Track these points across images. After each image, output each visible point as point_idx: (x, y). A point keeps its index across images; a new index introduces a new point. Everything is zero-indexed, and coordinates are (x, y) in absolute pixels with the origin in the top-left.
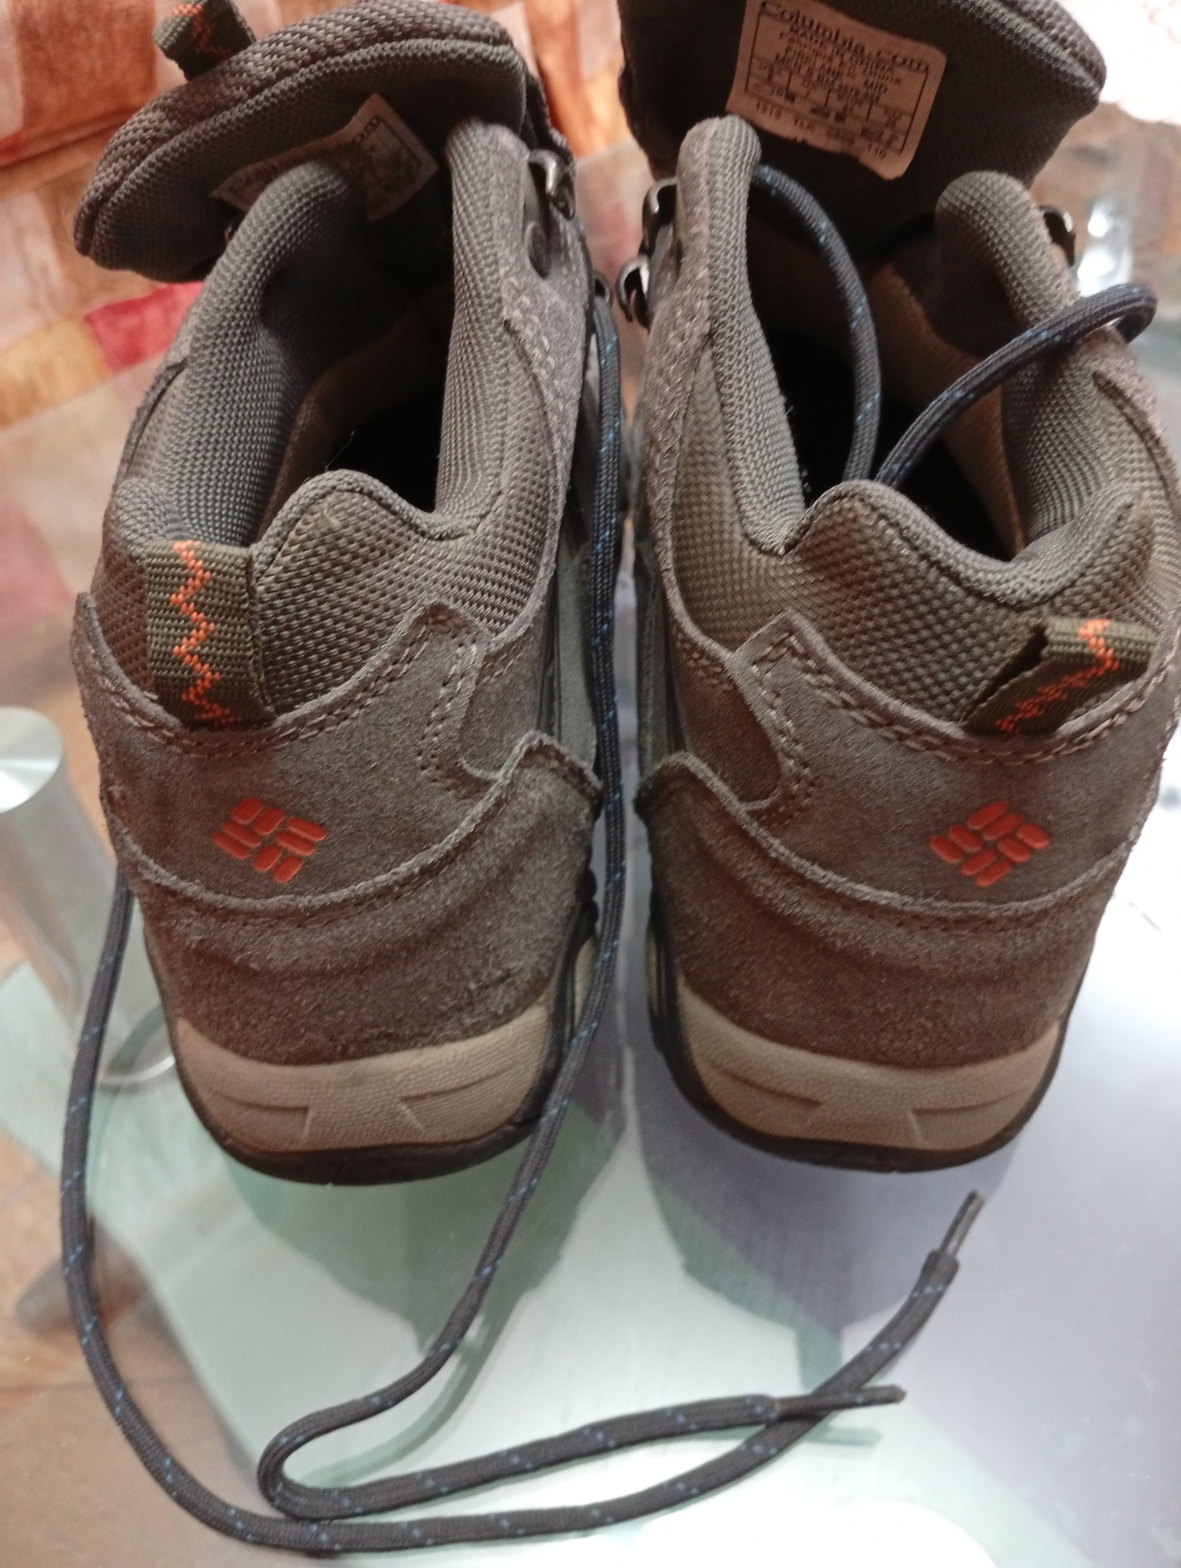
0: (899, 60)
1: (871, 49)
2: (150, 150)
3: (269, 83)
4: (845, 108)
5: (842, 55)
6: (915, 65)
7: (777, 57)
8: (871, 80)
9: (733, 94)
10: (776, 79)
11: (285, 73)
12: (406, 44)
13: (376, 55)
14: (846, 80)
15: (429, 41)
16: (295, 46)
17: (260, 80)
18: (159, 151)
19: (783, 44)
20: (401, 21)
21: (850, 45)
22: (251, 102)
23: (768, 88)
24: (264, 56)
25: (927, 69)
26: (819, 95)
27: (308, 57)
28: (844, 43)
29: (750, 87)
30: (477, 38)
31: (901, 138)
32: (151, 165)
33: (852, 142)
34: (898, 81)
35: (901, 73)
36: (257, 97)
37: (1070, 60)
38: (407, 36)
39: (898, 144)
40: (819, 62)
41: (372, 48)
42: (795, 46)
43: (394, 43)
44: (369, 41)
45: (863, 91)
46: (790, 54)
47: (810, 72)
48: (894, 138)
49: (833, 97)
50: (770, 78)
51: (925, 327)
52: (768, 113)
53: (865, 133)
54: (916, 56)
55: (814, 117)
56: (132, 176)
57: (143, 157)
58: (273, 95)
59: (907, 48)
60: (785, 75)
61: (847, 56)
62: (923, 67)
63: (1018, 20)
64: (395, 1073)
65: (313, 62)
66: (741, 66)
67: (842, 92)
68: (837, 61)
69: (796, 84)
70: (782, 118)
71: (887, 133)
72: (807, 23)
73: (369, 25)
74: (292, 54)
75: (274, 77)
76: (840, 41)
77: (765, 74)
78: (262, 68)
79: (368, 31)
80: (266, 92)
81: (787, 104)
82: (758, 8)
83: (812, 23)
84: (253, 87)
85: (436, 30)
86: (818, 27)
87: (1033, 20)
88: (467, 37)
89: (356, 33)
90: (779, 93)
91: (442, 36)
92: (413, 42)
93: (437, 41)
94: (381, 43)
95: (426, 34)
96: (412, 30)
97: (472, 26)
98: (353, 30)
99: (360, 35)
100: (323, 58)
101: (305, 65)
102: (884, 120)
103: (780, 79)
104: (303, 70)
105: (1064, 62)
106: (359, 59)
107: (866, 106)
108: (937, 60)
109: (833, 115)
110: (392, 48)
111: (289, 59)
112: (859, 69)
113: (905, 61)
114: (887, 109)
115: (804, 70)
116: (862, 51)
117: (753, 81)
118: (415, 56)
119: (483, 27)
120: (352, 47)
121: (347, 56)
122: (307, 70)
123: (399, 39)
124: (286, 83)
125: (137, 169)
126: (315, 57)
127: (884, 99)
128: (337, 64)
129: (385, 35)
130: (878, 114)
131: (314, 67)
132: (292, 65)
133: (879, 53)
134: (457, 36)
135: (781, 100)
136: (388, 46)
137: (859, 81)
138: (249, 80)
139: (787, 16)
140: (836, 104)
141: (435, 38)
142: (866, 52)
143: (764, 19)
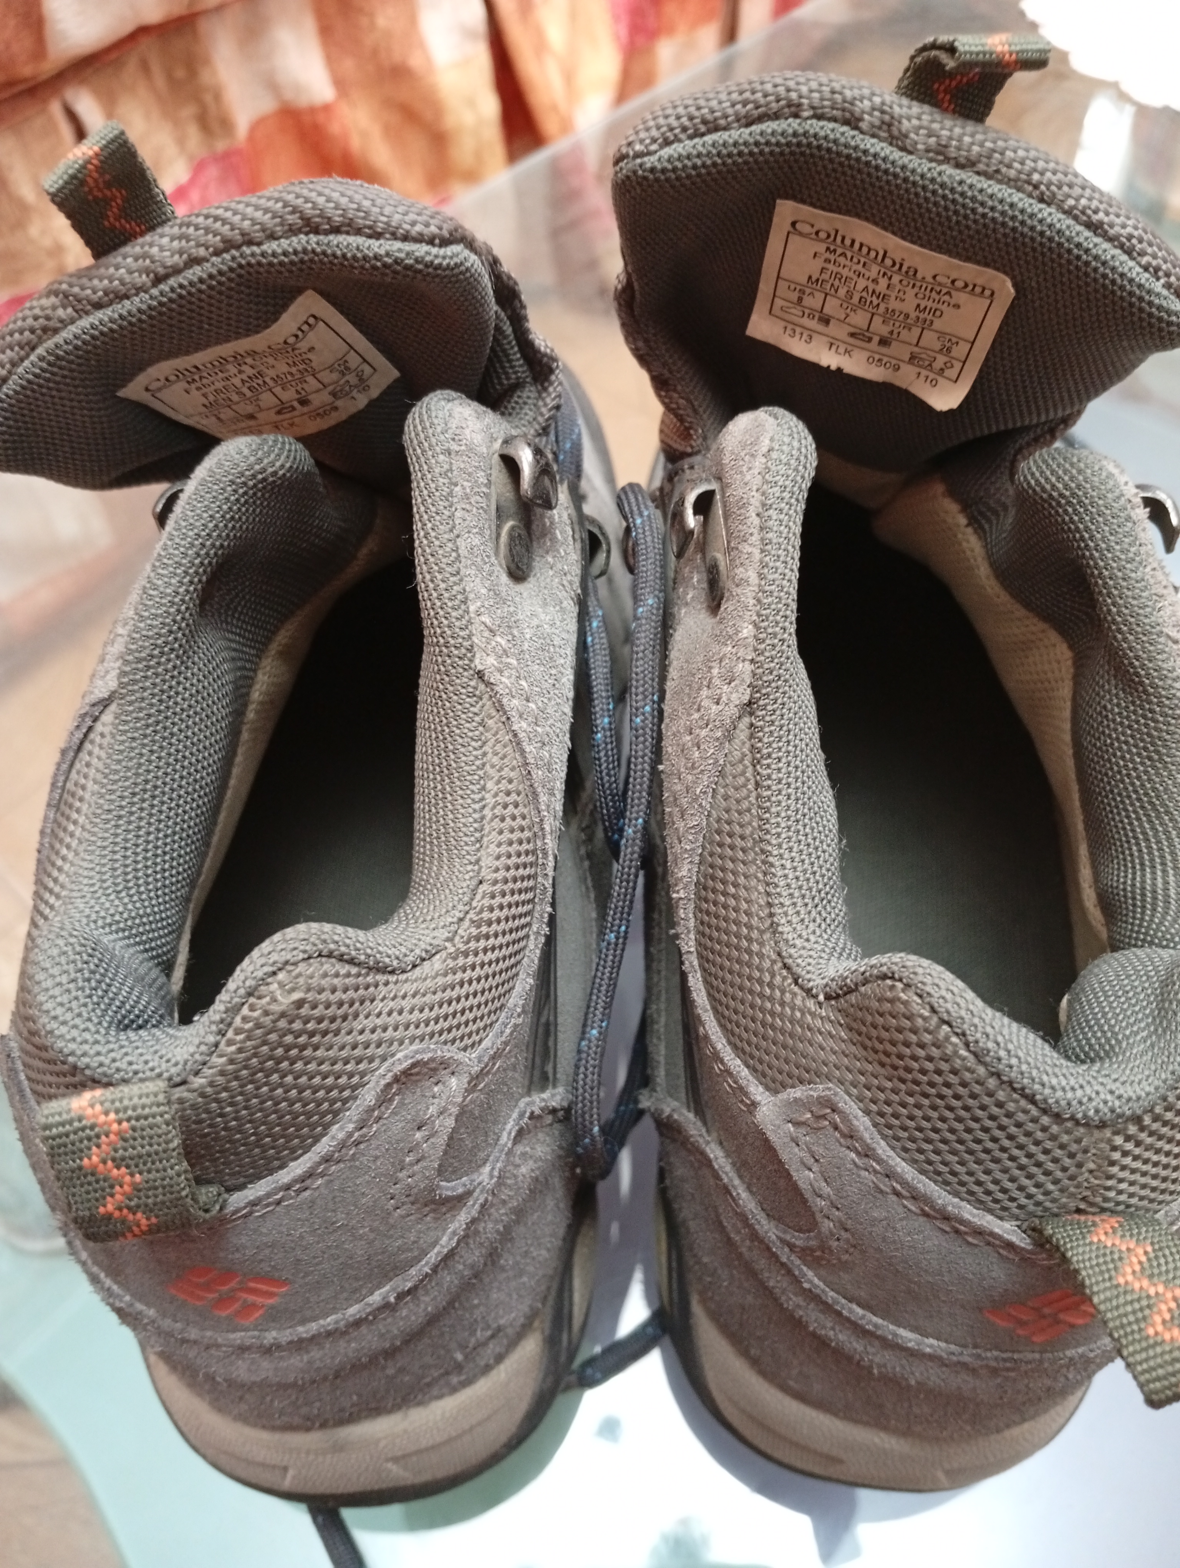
0: (959, 284)
1: (925, 272)
2: (40, 341)
3: (176, 271)
4: (892, 332)
5: (890, 278)
6: (978, 290)
7: (810, 277)
8: (923, 304)
9: (754, 317)
10: (808, 301)
11: (195, 261)
12: (334, 239)
13: (299, 248)
14: (893, 304)
15: (360, 240)
16: (207, 230)
17: (165, 267)
18: (50, 344)
19: (819, 263)
20: (330, 212)
21: (901, 265)
22: (155, 292)
23: (797, 311)
24: (172, 240)
25: (993, 294)
26: (860, 319)
27: (221, 245)
28: (894, 264)
29: (776, 310)
30: (419, 239)
31: (958, 365)
32: (41, 359)
33: (897, 368)
34: (957, 306)
35: (961, 297)
36: (162, 286)
37: (1165, 292)
38: (336, 230)
39: (952, 373)
40: (862, 283)
41: (295, 239)
42: (831, 267)
43: (321, 237)
44: (293, 231)
45: (913, 315)
46: (825, 276)
47: (850, 294)
48: (948, 365)
49: (877, 320)
50: (800, 299)
51: (983, 571)
52: (798, 336)
53: (913, 359)
54: (979, 281)
55: (851, 340)
56: (20, 370)
57: (33, 349)
58: (181, 286)
59: (969, 271)
60: (820, 296)
61: (896, 279)
62: (987, 293)
63: (1106, 245)
64: (378, 1441)
65: (226, 250)
66: (765, 287)
67: (889, 315)
68: (883, 282)
69: (832, 307)
70: (813, 343)
71: (941, 360)
72: (848, 242)
73: (293, 213)
74: (202, 240)
75: (182, 265)
76: (888, 262)
77: (794, 296)
78: (168, 253)
79: (292, 219)
80: (172, 282)
81: (820, 328)
82: (788, 227)
83: (853, 242)
84: (156, 275)
85: (370, 227)
86: (861, 245)
87: (1122, 246)
88: (406, 238)
89: (278, 220)
90: (811, 316)
91: (377, 236)
92: (342, 239)
93: (371, 241)
94: (307, 234)
95: (358, 232)
96: (343, 224)
97: (413, 224)
98: (273, 218)
99: (282, 224)
100: (238, 247)
101: (217, 253)
102: (937, 346)
103: (813, 301)
104: (214, 259)
105: (1158, 295)
106: (279, 251)
107: (916, 331)
108: (1006, 288)
109: (876, 339)
110: (318, 243)
111: (198, 245)
112: (911, 292)
113: (966, 285)
114: (941, 334)
115: (842, 292)
116: (916, 272)
117: (778, 302)
118: (344, 256)
119: (427, 225)
120: (272, 237)
121: (265, 247)
122: (219, 260)
123: (327, 233)
124: (196, 272)
125: (26, 363)
126: (229, 245)
127: (938, 324)
128: (253, 255)
129: (310, 226)
130: (930, 339)
131: (227, 256)
132: (202, 252)
133: (934, 277)
134: (394, 236)
135: (813, 324)
136: (313, 238)
137: (909, 306)
138: (153, 266)
139: (823, 235)
140: (879, 327)
141: (370, 237)
142: (919, 275)
143: (794, 239)
